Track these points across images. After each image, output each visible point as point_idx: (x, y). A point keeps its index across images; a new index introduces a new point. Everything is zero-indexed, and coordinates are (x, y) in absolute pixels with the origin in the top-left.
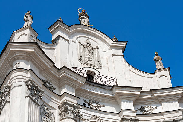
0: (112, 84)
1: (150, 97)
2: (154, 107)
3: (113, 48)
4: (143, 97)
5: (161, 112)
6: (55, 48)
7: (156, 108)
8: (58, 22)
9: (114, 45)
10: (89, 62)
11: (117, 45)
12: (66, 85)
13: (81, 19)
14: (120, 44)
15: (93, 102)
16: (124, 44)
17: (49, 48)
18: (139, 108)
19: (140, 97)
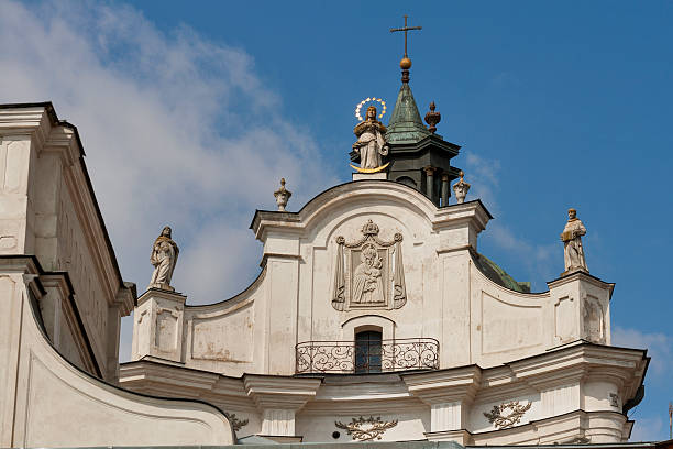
0: (413, 359)
1: (509, 380)
2: (524, 403)
3: (443, 229)
4: (491, 384)
5: (531, 423)
6: (250, 299)
7: (528, 407)
8: (260, 215)
9: (443, 218)
10: (368, 297)
11: (452, 217)
12: (267, 411)
13: (359, 147)
14: (460, 211)
15: (362, 421)
16: (470, 210)
17: (230, 309)
18: (489, 412)
19: (485, 385)
